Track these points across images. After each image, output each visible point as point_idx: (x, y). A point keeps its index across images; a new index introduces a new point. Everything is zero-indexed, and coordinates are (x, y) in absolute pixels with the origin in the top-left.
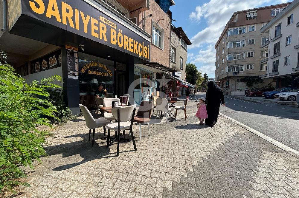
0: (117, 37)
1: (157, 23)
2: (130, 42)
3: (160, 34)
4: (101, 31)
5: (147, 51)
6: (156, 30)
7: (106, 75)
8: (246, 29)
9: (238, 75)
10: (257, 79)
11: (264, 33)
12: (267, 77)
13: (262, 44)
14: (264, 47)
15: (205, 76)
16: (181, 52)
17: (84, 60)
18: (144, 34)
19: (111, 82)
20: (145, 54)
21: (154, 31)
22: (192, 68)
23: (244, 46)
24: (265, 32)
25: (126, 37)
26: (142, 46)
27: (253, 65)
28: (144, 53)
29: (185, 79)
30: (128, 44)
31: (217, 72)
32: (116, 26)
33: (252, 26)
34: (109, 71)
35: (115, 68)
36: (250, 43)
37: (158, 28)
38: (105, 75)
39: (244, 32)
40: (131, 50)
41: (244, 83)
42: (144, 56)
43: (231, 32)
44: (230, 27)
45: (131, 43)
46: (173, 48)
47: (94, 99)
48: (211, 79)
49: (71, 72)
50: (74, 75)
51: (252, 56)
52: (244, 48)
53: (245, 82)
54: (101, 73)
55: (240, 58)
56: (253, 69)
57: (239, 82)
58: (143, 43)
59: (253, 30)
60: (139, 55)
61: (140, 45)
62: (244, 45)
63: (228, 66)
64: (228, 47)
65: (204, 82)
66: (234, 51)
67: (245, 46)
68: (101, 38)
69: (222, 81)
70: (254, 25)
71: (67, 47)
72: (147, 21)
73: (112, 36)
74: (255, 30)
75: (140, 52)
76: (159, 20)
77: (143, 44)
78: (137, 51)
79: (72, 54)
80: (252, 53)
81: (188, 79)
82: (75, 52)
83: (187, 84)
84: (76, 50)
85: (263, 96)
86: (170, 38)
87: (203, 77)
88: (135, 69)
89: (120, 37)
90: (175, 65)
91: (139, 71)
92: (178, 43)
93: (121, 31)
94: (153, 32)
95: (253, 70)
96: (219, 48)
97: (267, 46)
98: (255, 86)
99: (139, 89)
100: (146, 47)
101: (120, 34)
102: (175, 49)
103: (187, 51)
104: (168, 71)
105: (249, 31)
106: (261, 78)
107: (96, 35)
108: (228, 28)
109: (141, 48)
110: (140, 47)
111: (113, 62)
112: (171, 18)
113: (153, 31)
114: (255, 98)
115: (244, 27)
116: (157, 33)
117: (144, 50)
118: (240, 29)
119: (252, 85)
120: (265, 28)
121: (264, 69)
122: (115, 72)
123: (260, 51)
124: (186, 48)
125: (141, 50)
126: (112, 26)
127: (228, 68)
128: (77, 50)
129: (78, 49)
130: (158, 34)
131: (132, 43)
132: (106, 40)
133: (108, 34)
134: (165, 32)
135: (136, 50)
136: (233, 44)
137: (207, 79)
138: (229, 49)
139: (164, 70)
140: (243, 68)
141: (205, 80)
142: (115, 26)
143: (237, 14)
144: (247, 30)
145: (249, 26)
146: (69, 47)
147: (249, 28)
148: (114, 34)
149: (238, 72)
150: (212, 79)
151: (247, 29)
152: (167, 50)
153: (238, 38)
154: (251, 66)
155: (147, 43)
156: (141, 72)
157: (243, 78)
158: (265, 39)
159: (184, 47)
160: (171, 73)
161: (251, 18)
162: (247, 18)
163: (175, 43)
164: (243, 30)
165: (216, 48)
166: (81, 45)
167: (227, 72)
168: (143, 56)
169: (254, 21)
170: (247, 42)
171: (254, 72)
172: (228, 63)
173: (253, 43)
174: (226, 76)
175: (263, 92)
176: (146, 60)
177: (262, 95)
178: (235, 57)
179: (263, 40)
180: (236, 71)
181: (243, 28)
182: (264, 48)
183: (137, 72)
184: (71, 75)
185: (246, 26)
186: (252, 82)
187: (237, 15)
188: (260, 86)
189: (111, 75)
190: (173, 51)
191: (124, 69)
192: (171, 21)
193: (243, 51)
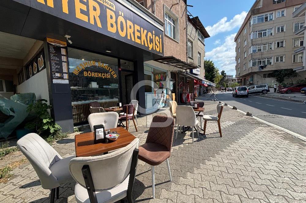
0: (116, 22)
1: (170, 9)
2: (136, 30)
3: (174, 23)
4: (92, 13)
5: (159, 42)
6: (170, 18)
7: (108, 76)
8: (273, 14)
9: (265, 70)
10: (291, 73)
11: (297, 18)
12: (304, 70)
13: (295, 31)
14: (298, 33)
15: (223, 73)
16: (199, 46)
17: (81, 59)
18: (154, 20)
19: (115, 86)
20: (156, 46)
21: (167, 19)
22: (210, 65)
24: (299, 16)
25: (129, 23)
26: (153, 37)
27: (284, 56)
28: (156, 44)
29: (203, 77)
30: (134, 33)
31: (237, 68)
32: (114, 7)
33: (280, 11)
34: (112, 71)
35: (120, 68)
36: (278, 31)
37: (172, 15)
38: (106, 76)
39: (271, 18)
40: (138, 41)
41: (272, 78)
42: (156, 48)
43: (254, 20)
44: (254, 15)
45: (138, 31)
46: (189, 40)
47: (89, 110)
48: (229, 77)
49: (58, 75)
50: (61, 78)
51: (282, 46)
52: (272, 37)
53: (274, 77)
54: (101, 75)
55: (267, 49)
56: (284, 60)
57: (266, 77)
58: (154, 32)
59: (283, 15)
60: (148, 47)
61: (150, 34)
62: (271, 34)
63: (252, 60)
64: (252, 38)
66: (260, 42)
67: (273, 34)
68: (92, 22)
69: (245, 77)
70: (283, 10)
71: (48, 40)
72: (157, 6)
73: (109, 21)
74: (285, 15)
75: (150, 44)
76: (172, 6)
78: (146, 41)
79: (58, 49)
80: (282, 42)
81: (206, 77)
82: (63, 48)
83: (206, 83)
84: (62, 44)
85: (302, 93)
86: (186, 28)
87: (220, 74)
88: (145, 68)
89: (122, 23)
90: (192, 61)
91: (150, 69)
92: (194, 35)
93: (122, 14)
94: (166, 21)
95: (284, 62)
96: (239, 41)
97: (302, 32)
98: (287, 81)
99: (151, 92)
100: (157, 38)
101: (121, 19)
102: (192, 43)
103: (204, 45)
104: (185, 68)
105: (277, 17)
106: (295, 71)
107: (84, 18)
108: (251, 16)
109: (152, 38)
110: (150, 37)
111: (116, 60)
112: (186, 3)
113: (166, 19)
114: (293, 95)
117: (155, 42)
118: (266, 15)
119: (283, 81)
120: (298, 12)
121: (299, 60)
122: (119, 71)
123: (293, 39)
124: (204, 42)
125: (151, 41)
126: (108, 6)
127: (252, 63)
128: (64, 45)
129: (66, 43)
130: (172, 23)
131: (140, 32)
132: (99, 25)
133: (103, 17)
134: (180, 20)
136: (257, 34)
137: (225, 76)
138: (253, 40)
139: (180, 68)
140: (272, 61)
141: (223, 78)
142: (112, 6)
144: (275, 17)
145: (277, 11)
146: (53, 40)
147: (277, 13)
148: (111, 17)
149: (265, 66)
150: (230, 77)
151: (275, 15)
152: (183, 42)
153: (265, 26)
154: (282, 57)
155: (158, 33)
156: (153, 71)
157: (271, 73)
158: (298, 25)
159: (201, 40)
160: (188, 70)
161: (279, 2)
162: (274, 2)
163: (192, 35)
164: (270, 16)
165: (235, 41)
166: (66, 35)
167: (251, 66)
168: (154, 49)
169: (283, 5)
170: (275, 30)
171: (284, 65)
172: (252, 56)
173: (282, 30)
174: (250, 71)
175: (302, 88)
176: (159, 55)
178: (261, 49)
179: (296, 27)
180: (262, 65)
181: (270, 14)
182: (298, 35)
183: (147, 71)
184: (57, 79)
185: (274, 12)
186: (283, 77)
188: (294, 81)
189: (115, 76)
190: (189, 44)
191: (131, 68)
192: (186, 8)
193: (270, 41)
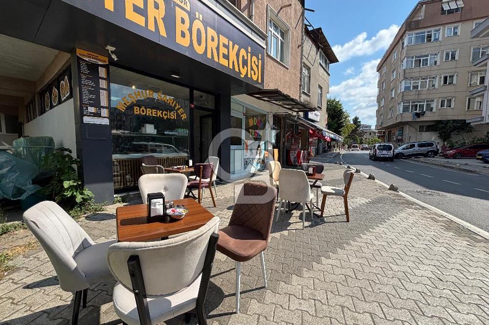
0: (190, 30)
1: (278, 13)
2: (221, 45)
3: (282, 35)
4: (152, 12)
5: (257, 66)
6: (276, 27)
7: (173, 116)
8: (441, 31)
9: (422, 119)
10: (462, 126)
11: (478, 39)
12: (484, 122)
13: (473, 60)
14: (477, 64)
15: (356, 120)
16: (320, 75)
17: (131, 86)
18: (252, 30)
19: (183, 132)
20: (252, 72)
21: (272, 30)
22: (336, 107)
23: (435, 64)
24: (480, 36)
25: (211, 32)
26: (247, 56)
27: (454, 99)
28: (252, 69)
29: (325, 126)
30: (218, 49)
31: (379, 113)
32: (188, 4)
33: (452, 26)
34: (179, 109)
35: (193, 104)
36: (447, 58)
37: (280, 24)
38: (170, 116)
39: (437, 37)
40: (224, 62)
41: (433, 133)
42: (251, 75)
43: (410, 40)
44: (410, 30)
45: (224, 45)
46: (306, 66)
47: (140, 169)
48: (365, 127)
49: (92, 110)
50: (97, 115)
51: (452, 83)
52: (435, 67)
53: (437, 131)
54: (162, 113)
55: (427, 87)
56: (452, 106)
57: (423, 131)
58: (249, 48)
59: (455, 33)
60: (240, 73)
61: (243, 52)
63: (402, 103)
64: (404, 67)
65: (354, 131)
66: (417, 75)
67: (438, 63)
68: (152, 27)
69: (390, 130)
70: (456, 25)
71: (79, 52)
72: (257, 7)
73: (180, 27)
74: (459, 33)
75: (243, 68)
76: (281, 8)
77: (249, 51)
78: (236, 63)
79: (93, 68)
80: (452, 77)
81: (329, 126)
82: (102, 66)
83: (329, 135)
84: (101, 60)
85: (478, 159)
86: (301, 46)
87: (352, 122)
88: (233, 106)
89: (199, 31)
90: (309, 98)
91: (241, 109)
92: (314, 57)
93: (201, 16)
94: (269, 32)
95: (453, 109)
96: (385, 69)
97: (484, 63)
98: (458, 139)
99: (241, 145)
100: (254, 58)
101: (198, 25)
102: (309, 69)
103: (329, 75)
104: (297, 110)
105: (446, 36)
106: (470, 123)
107: (139, 20)
108: (404, 32)
109: (246, 58)
110: (243, 57)
111: (187, 90)
112: (303, 5)
113: (270, 28)
114: (464, 161)
115: (437, 28)
116: (277, 35)
117: (251, 65)
118: (429, 32)
119: (450, 138)
120: (480, 29)
121: (476, 107)
122: (191, 110)
123: (469, 72)
124: (328, 69)
125: (245, 63)
126: (178, 2)
127: (402, 107)
128: (105, 61)
129: (106, 59)
130: (279, 36)
131: (227, 47)
132: (163, 32)
133: (170, 20)
134: (293, 33)
135: (233, 62)
136: (414, 61)
137: (359, 126)
138: (407, 71)
139: (288, 109)
140: (434, 105)
141: (356, 128)
142: (185, 3)
143: (422, 5)
144: (443, 35)
145: (446, 26)
146: (86, 53)
147: (446, 31)
148: (183, 22)
149: (423, 114)
150: (367, 127)
151: (444, 33)
152: (295, 68)
153: (426, 49)
154: (450, 101)
155: (257, 50)
156: (244, 112)
157: (432, 124)
158: (478, 51)
159: (324, 66)
160: (301, 114)
161: (450, 12)
162: (443, 12)
163: (310, 57)
164: (435, 34)
165: (378, 71)
166: (108, 46)
167: (401, 112)
168: (249, 76)
169: (457, 16)
170: (442, 57)
171: (453, 113)
172: (403, 96)
173: (453, 58)
174: (399, 120)
175: (479, 151)
176: (256, 86)
177: (477, 157)
178: (418, 86)
179: (474, 53)
180: (418, 111)
181: (436, 31)
182: (478, 66)
183: (236, 111)
184: (90, 116)
185: (442, 28)
186: (450, 132)
187: (424, 6)
188: (467, 139)
189: (184, 117)
190: (305, 71)
191: (211, 105)
192: (303, 14)
193: (433, 74)
